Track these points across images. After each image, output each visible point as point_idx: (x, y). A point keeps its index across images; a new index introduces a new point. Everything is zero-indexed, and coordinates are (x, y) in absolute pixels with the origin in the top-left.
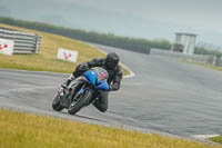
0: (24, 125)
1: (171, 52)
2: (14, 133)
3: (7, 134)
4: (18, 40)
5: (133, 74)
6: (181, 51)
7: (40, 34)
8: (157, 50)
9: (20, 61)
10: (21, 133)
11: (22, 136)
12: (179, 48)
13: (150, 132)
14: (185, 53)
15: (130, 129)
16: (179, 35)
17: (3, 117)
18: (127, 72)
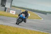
2: (15, 32)
3: (14, 32)
5: (43, 19)
10: (17, 32)
11: (17, 33)
15: (42, 32)
17: (13, 28)
18: (41, 19)
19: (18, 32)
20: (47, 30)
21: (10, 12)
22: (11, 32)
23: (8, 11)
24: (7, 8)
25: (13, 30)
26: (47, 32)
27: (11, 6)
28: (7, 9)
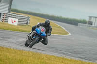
0: (23, 56)
1: (87, 25)
2: (18, 59)
3: (15, 59)
4: (20, 19)
5: (70, 34)
6: (91, 24)
7: (30, 16)
8: (80, 24)
9: (21, 28)
10: (21, 59)
12: (90, 23)
13: (78, 59)
14: (93, 25)
15: (69, 58)
16: (90, 17)
17: (13, 52)
18: (67, 33)
19: (23, 58)
20: (79, 53)
21: (9, 21)
22: (9, 59)
23: (5, 18)
24: (2, 14)
25: (13, 55)
26: (79, 59)
27: (10, 10)
28: (2, 16)
